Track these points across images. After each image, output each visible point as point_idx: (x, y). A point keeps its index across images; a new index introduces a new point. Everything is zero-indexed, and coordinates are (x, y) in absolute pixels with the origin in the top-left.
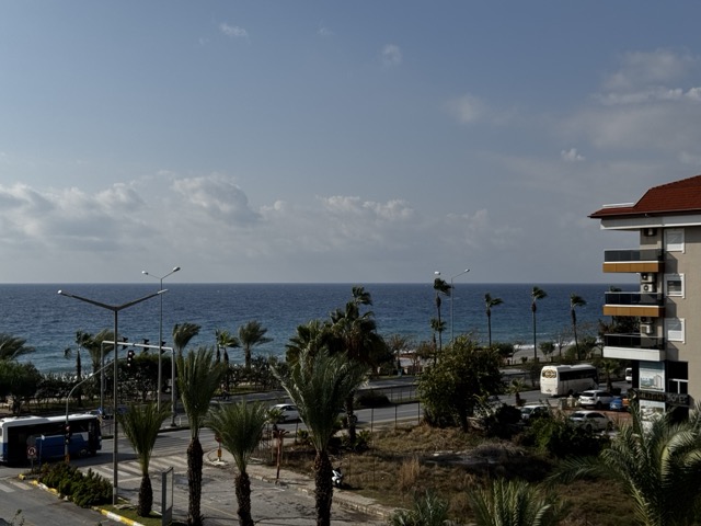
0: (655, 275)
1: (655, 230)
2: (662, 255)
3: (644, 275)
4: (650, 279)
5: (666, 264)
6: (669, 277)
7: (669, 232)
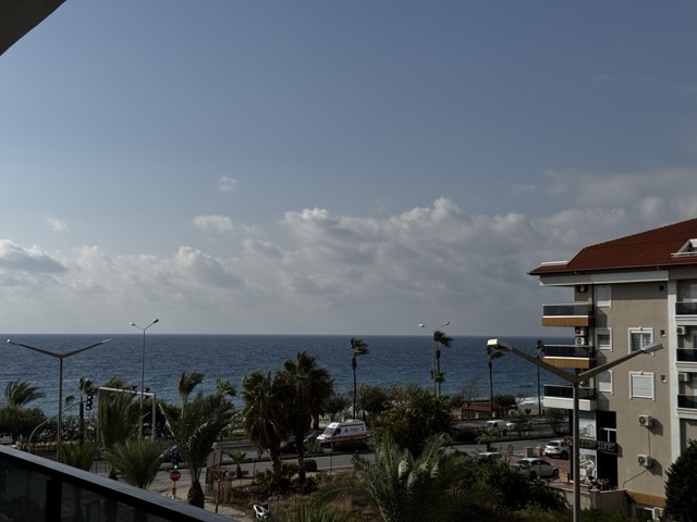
0: (587, 329)
1: (586, 286)
2: (593, 311)
3: (578, 328)
4: (582, 333)
5: (595, 319)
6: (599, 331)
7: (599, 289)
